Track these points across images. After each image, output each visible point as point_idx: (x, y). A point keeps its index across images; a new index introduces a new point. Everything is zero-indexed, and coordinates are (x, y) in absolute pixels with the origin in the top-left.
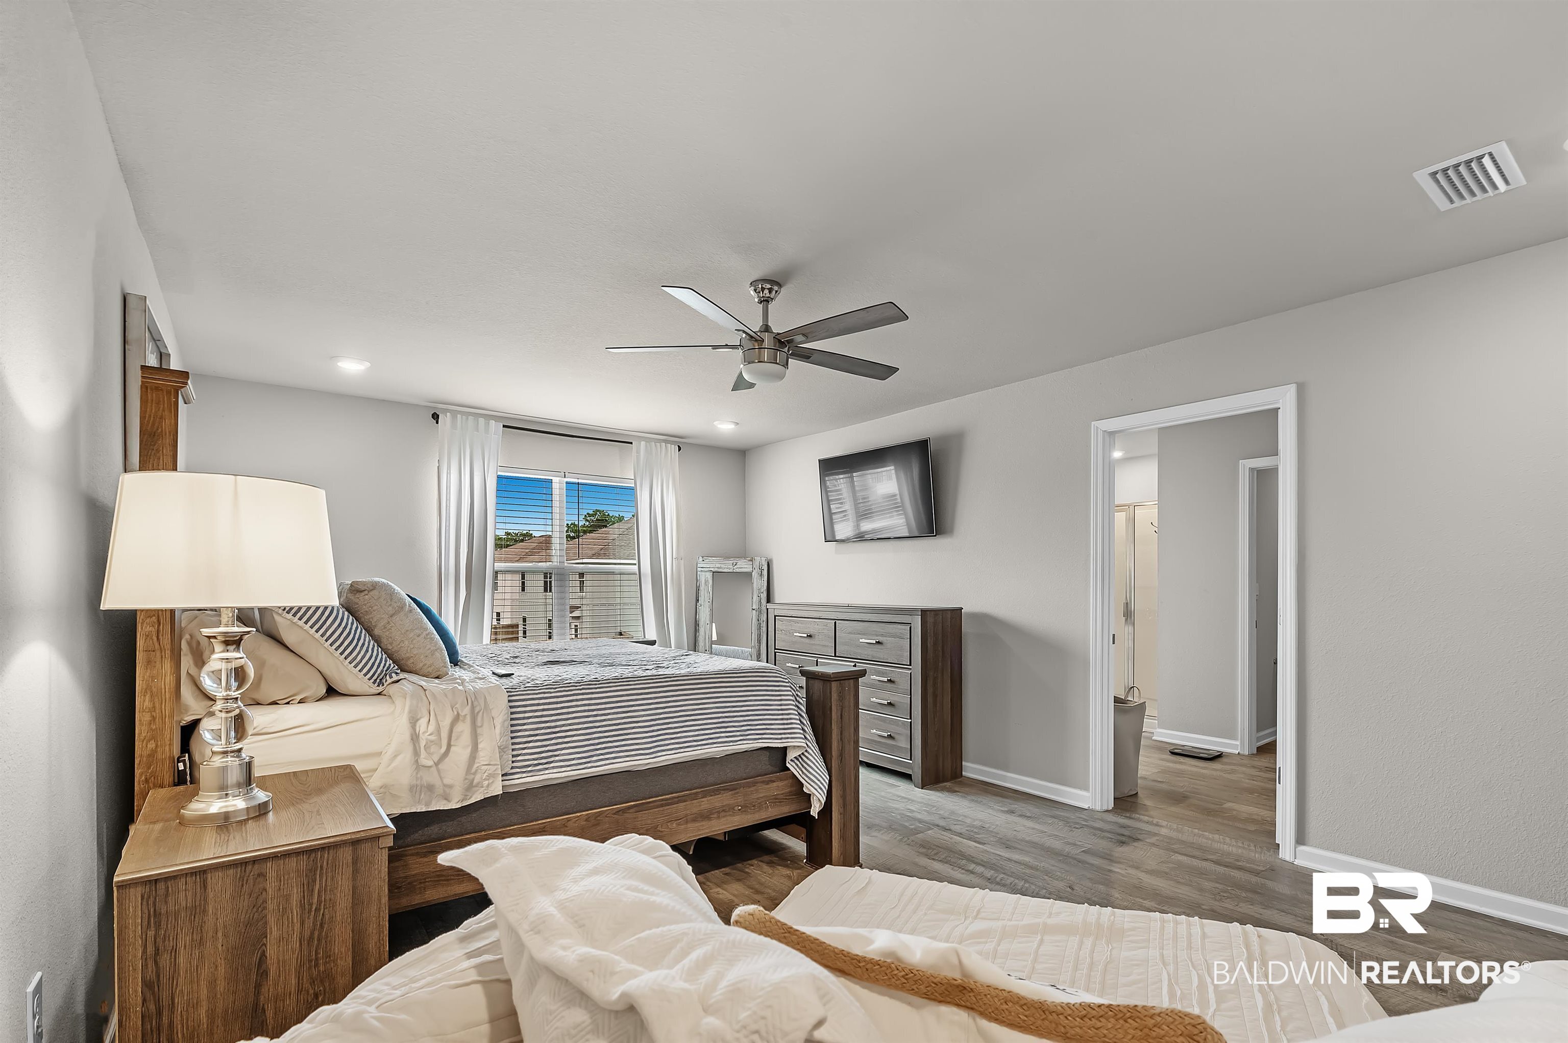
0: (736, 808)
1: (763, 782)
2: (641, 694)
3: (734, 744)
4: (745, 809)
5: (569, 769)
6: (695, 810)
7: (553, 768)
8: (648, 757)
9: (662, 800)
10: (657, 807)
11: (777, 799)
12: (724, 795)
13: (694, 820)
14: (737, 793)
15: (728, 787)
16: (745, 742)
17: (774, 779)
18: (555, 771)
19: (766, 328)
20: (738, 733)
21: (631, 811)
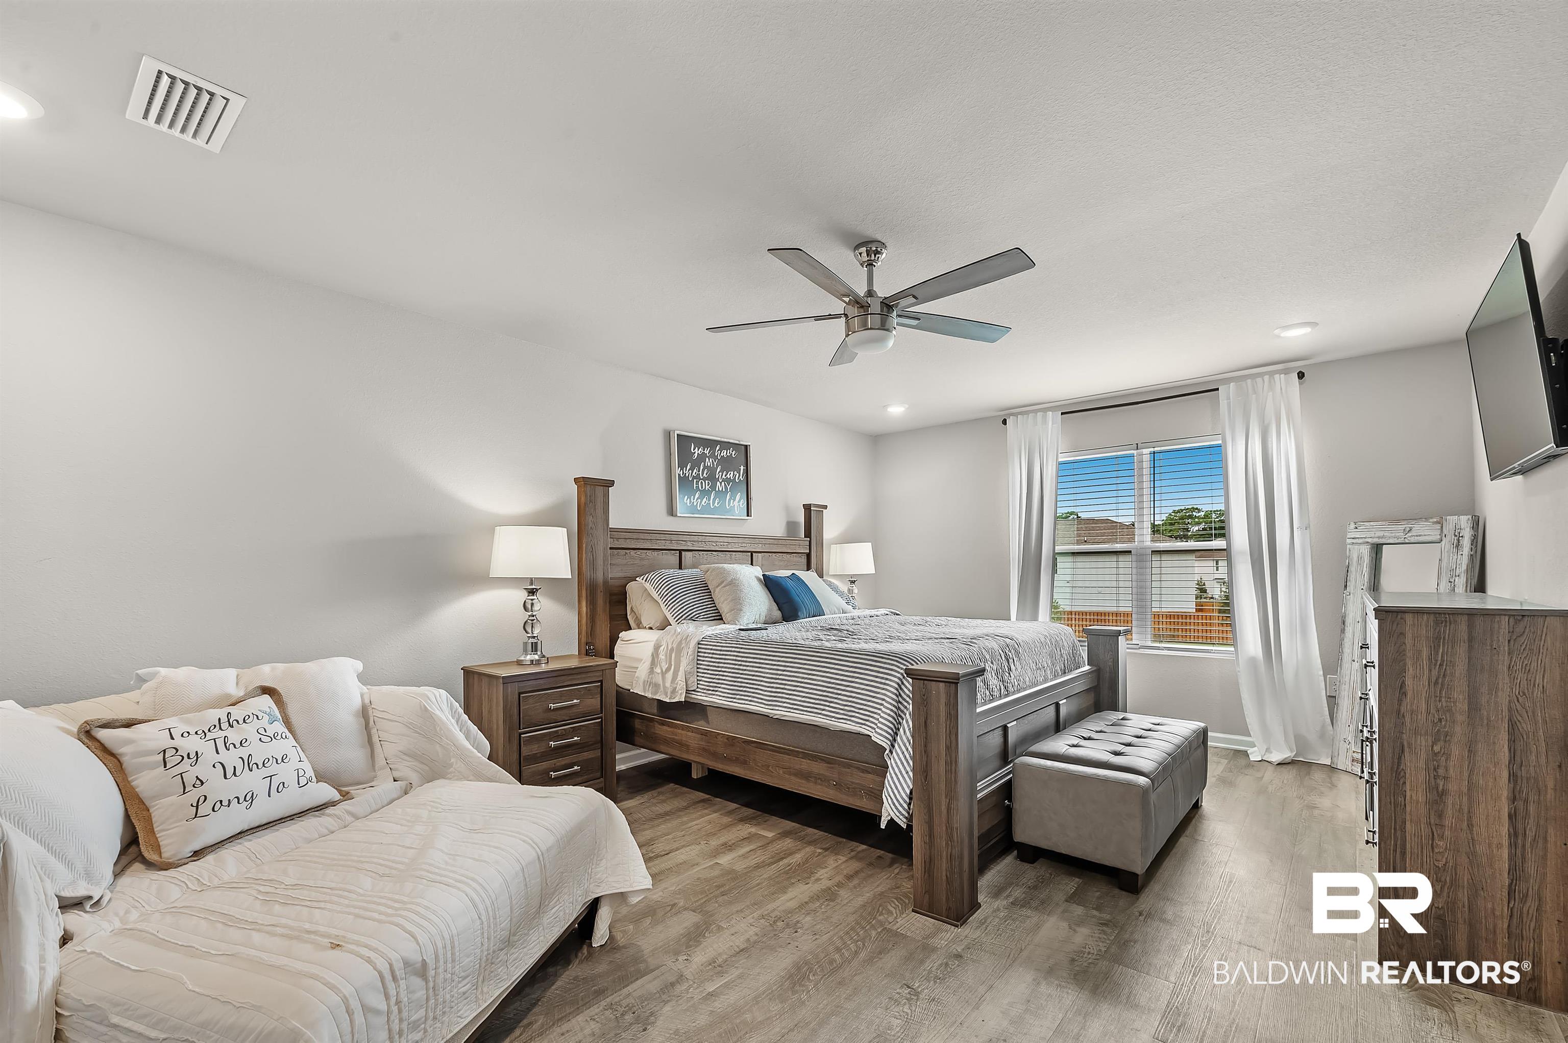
0: (831, 782)
1: (858, 768)
2: (770, 655)
3: (836, 720)
4: (839, 786)
5: (723, 699)
6: (797, 767)
7: (717, 695)
8: (767, 707)
9: (773, 746)
10: (770, 750)
11: (873, 793)
12: (821, 764)
13: (796, 775)
14: (832, 768)
15: (825, 759)
16: (848, 722)
17: (870, 770)
18: (718, 697)
19: (870, 293)
20: (841, 712)
21: (753, 745)
